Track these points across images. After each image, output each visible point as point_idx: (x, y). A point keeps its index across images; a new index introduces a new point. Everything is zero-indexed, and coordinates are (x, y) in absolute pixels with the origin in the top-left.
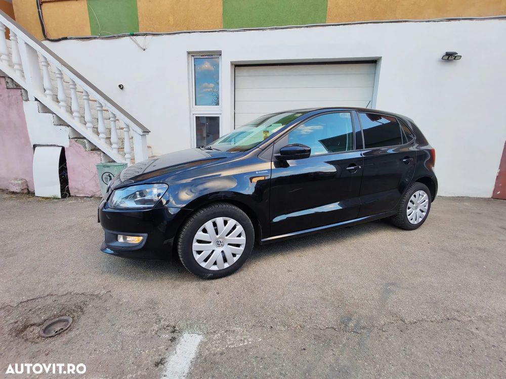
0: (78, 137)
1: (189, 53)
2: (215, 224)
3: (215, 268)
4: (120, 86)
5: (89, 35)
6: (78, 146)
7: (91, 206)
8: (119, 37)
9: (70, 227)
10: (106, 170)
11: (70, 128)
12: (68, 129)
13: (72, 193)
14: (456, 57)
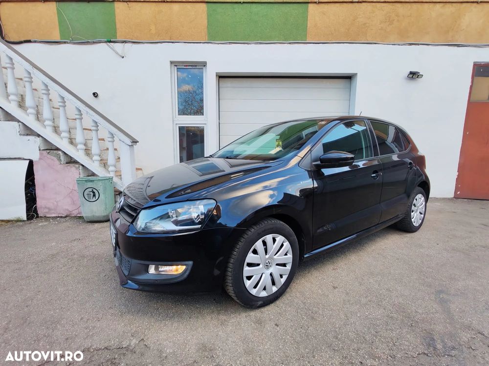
0: (50, 148)
1: (172, 63)
2: (264, 243)
3: (264, 294)
4: (94, 94)
5: (59, 40)
6: (51, 159)
7: (69, 227)
8: (94, 43)
9: (53, 256)
10: (89, 185)
11: (41, 138)
12: (39, 140)
13: (41, 213)
14: (418, 75)
